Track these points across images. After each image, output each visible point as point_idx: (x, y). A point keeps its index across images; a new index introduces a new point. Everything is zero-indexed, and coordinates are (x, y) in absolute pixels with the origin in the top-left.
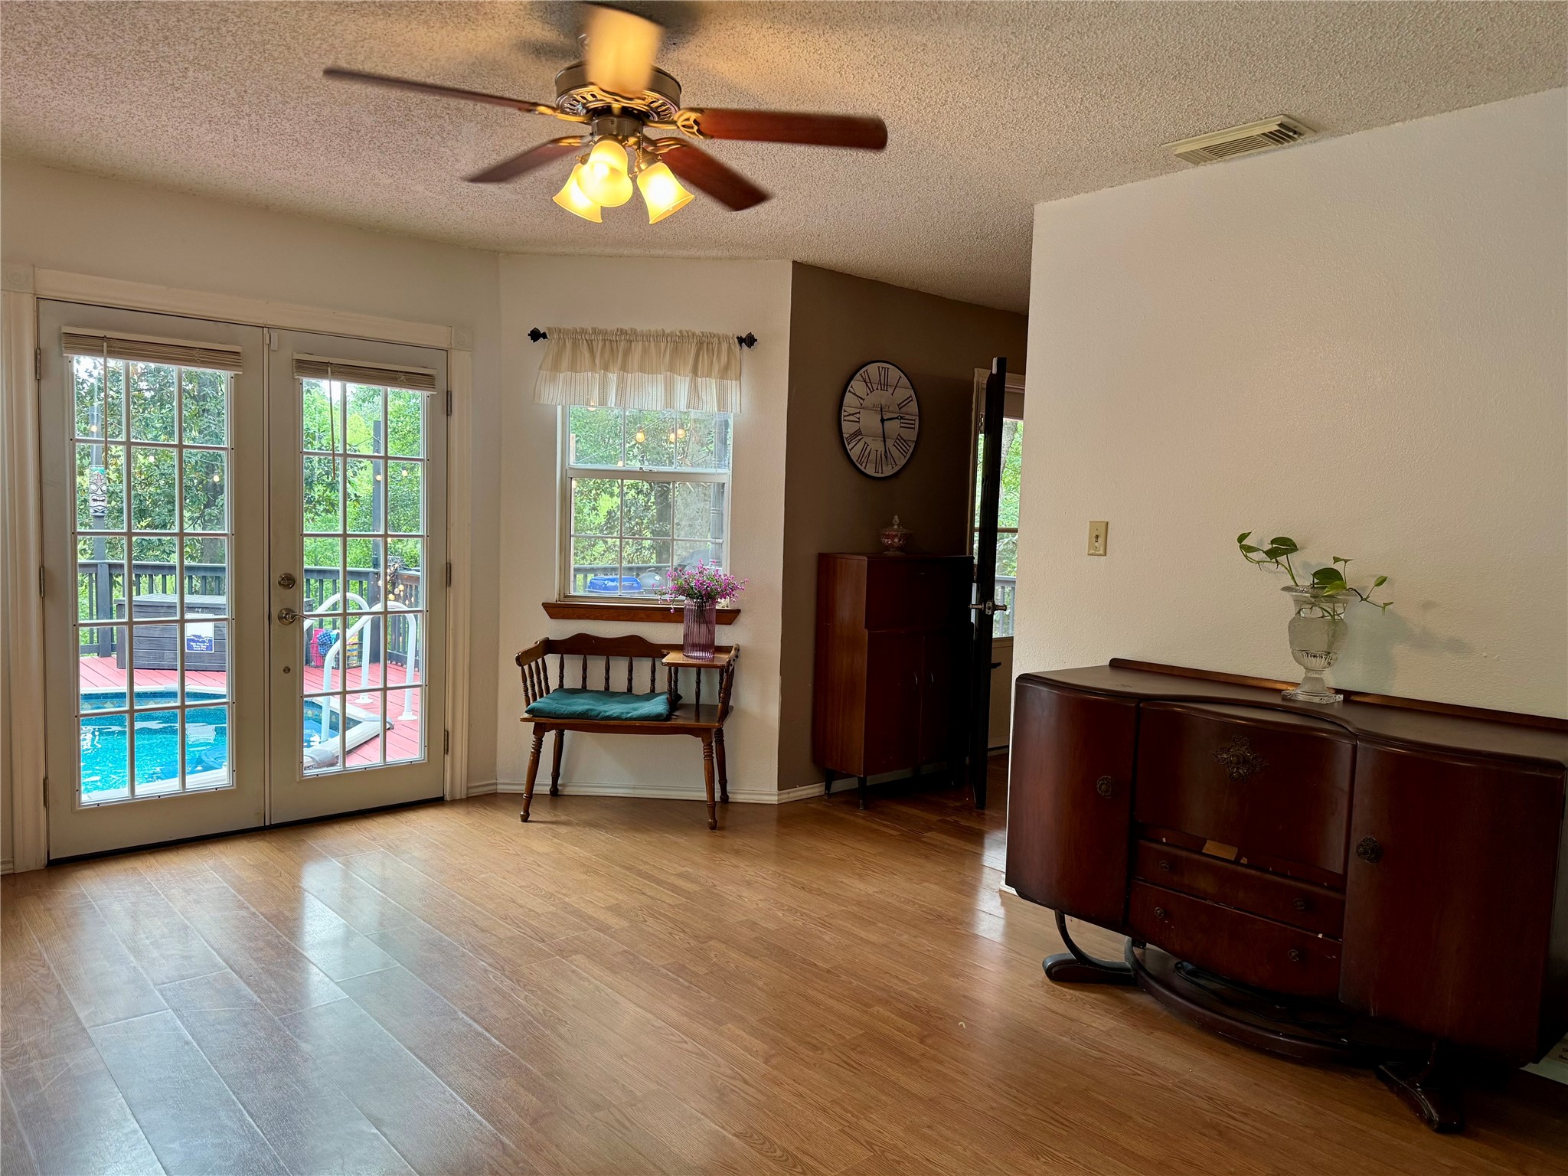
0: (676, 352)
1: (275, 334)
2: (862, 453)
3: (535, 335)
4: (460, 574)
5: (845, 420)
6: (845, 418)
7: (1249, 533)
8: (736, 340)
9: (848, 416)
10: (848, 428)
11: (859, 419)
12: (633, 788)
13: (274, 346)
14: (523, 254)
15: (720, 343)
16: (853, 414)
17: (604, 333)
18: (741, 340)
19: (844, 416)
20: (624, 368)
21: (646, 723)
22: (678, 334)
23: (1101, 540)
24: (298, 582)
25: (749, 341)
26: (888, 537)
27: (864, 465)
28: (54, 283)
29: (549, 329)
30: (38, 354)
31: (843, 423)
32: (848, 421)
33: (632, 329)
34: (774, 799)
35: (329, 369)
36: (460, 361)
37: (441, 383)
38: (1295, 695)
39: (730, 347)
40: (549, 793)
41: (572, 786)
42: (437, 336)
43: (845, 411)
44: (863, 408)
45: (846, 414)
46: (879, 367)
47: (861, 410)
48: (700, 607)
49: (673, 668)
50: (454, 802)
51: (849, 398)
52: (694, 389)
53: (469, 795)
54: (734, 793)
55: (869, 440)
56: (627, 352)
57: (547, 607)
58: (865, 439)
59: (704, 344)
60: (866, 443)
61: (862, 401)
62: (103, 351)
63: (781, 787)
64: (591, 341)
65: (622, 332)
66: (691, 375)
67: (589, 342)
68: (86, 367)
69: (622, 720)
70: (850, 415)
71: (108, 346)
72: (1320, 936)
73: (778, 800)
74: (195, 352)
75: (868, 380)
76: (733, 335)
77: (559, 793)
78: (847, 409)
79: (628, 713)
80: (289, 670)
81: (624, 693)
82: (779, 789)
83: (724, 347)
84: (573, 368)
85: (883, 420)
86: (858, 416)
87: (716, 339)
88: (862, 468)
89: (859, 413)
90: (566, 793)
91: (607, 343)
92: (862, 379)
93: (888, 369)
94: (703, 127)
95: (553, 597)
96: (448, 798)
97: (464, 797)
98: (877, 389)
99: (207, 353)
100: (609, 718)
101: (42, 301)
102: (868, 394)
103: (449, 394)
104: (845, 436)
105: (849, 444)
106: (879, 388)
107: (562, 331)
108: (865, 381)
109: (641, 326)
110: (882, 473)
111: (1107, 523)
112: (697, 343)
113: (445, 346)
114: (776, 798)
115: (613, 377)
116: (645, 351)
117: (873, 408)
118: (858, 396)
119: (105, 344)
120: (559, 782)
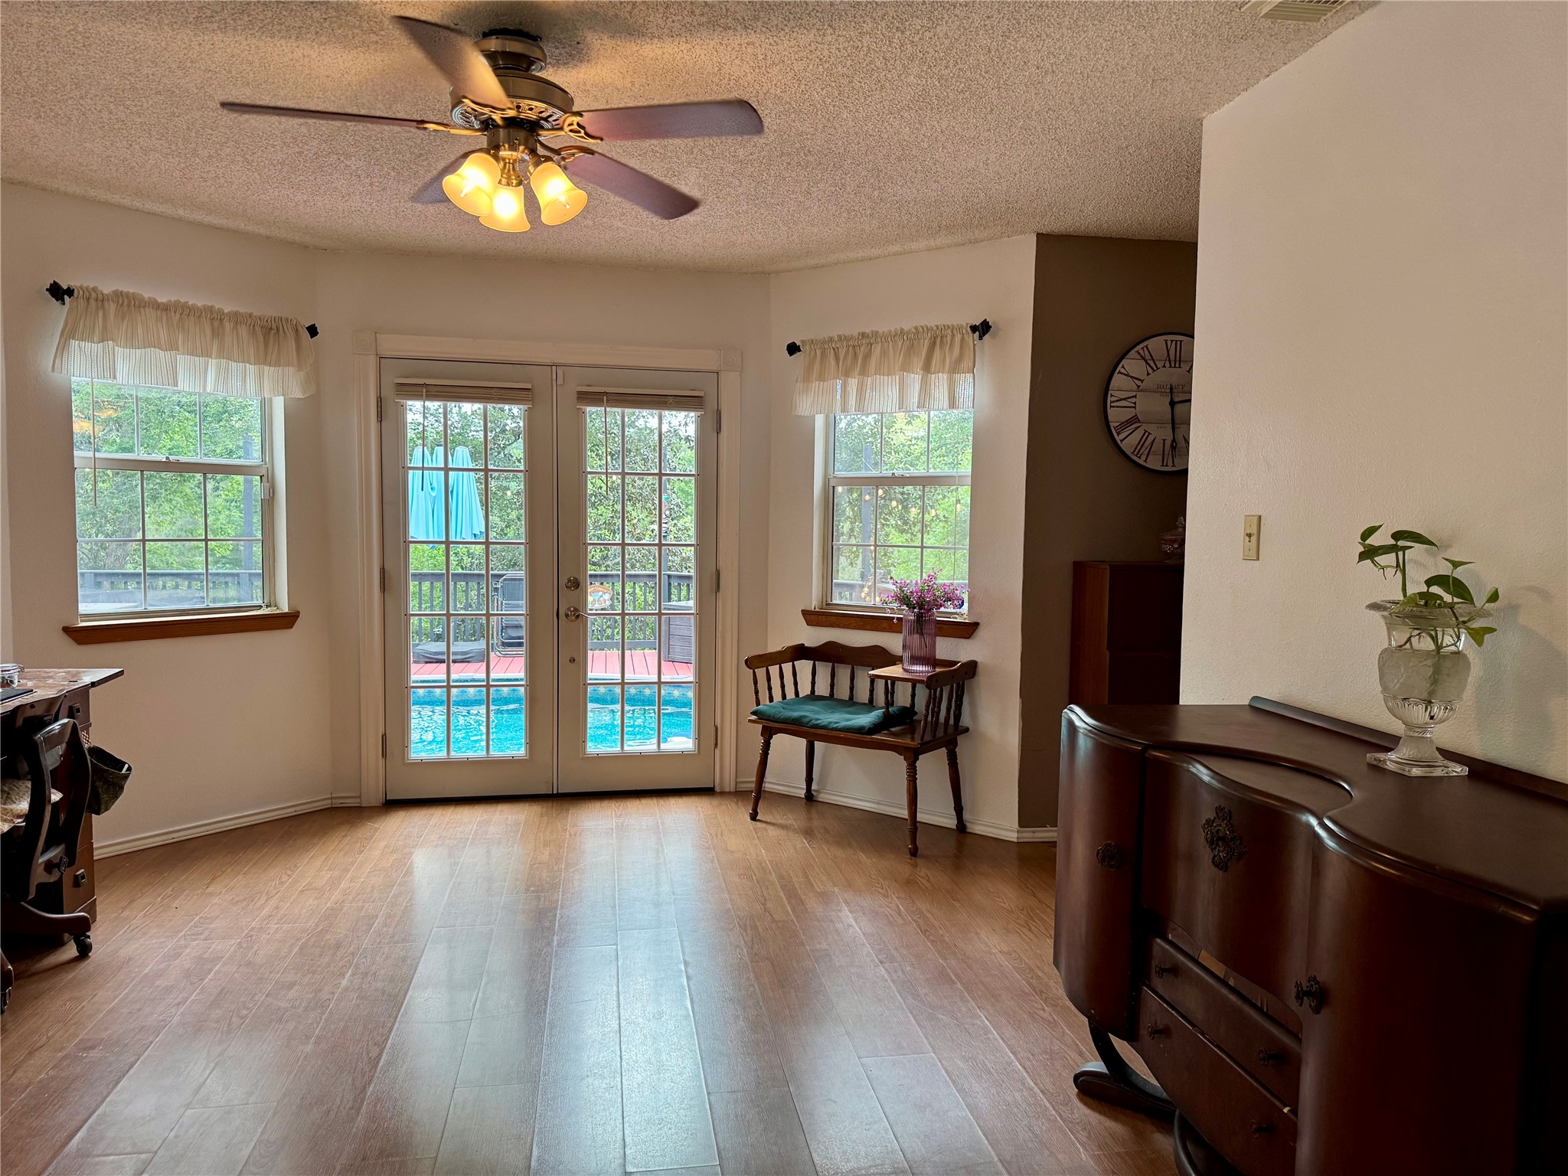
0: (911, 350)
1: (560, 371)
2: (1141, 442)
3: (793, 349)
4: (729, 581)
5: (1111, 407)
6: (1112, 404)
7: (1381, 526)
8: (969, 329)
9: (1117, 401)
10: (1116, 416)
11: (1135, 403)
12: (878, 803)
13: (560, 381)
14: (791, 271)
15: (953, 335)
16: (1125, 399)
17: (847, 339)
18: (974, 329)
19: (1111, 402)
20: (864, 372)
21: (849, 735)
22: (914, 331)
23: (1254, 538)
24: (581, 584)
25: (983, 329)
26: (1167, 542)
27: (1144, 457)
28: (391, 345)
29: (803, 342)
30: (380, 401)
31: (1109, 410)
32: (1117, 407)
33: (872, 332)
34: (1012, 836)
35: (605, 397)
36: (730, 381)
37: (711, 404)
38: (1385, 761)
39: (963, 339)
40: (803, 796)
41: (825, 793)
42: (706, 360)
43: (1112, 396)
44: (1141, 391)
45: (1113, 399)
46: (1166, 341)
47: (1138, 394)
48: (919, 617)
49: (889, 681)
50: (723, 794)
51: (1117, 380)
52: (925, 388)
53: (738, 790)
54: (972, 823)
55: (1151, 428)
56: (867, 357)
57: (805, 613)
58: (1144, 427)
59: (937, 338)
60: (1146, 431)
61: (1139, 383)
62: (422, 395)
63: (1024, 821)
64: (838, 348)
65: (863, 335)
66: (921, 372)
67: (836, 350)
68: (415, 411)
69: (828, 729)
70: (1121, 400)
71: (426, 392)
72: (1286, 1110)
73: (1017, 838)
74: (493, 391)
75: (1148, 357)
76: (967, 324)
77: (814, 799)
78: (1114, 394)
79: (836, 723)
80: (574, 660)
81: (864, 704)
82: (1020, 825)
83: (958, 338)
84: (821, 378)
85: (1172, 404)
86: (1133, 400)
87: (949, 331)
88: (1141, 462)
89: (1135, 396)
90: (820, 800)
91: (851, 349)
92: (1139, 357)
93: (1181, 341)
94: (589, 130)
95: (814, 604)
96: (717, 789)
97: (733, 790)
98: (1164, 366)
99: (503, 391)
100: (816, 727)
101: (382, 360)
102: (1148, 374)
103: (719, 413)
104: (1112, 425)
105: (1118, 434)
106: (1167, 364)
107: (814, 342)
108: (1143, 358)
109: (883, 328)
110: (1174, 466)
111: (1260, 516)
112: (931, 338)
113: (715, 368)
114: (1016, 835)
115: (853, 383)
116: (884, 353)
117: (1158, 389)
118: (1132, 377)
119: (424, 390)
120: (814, 787)
